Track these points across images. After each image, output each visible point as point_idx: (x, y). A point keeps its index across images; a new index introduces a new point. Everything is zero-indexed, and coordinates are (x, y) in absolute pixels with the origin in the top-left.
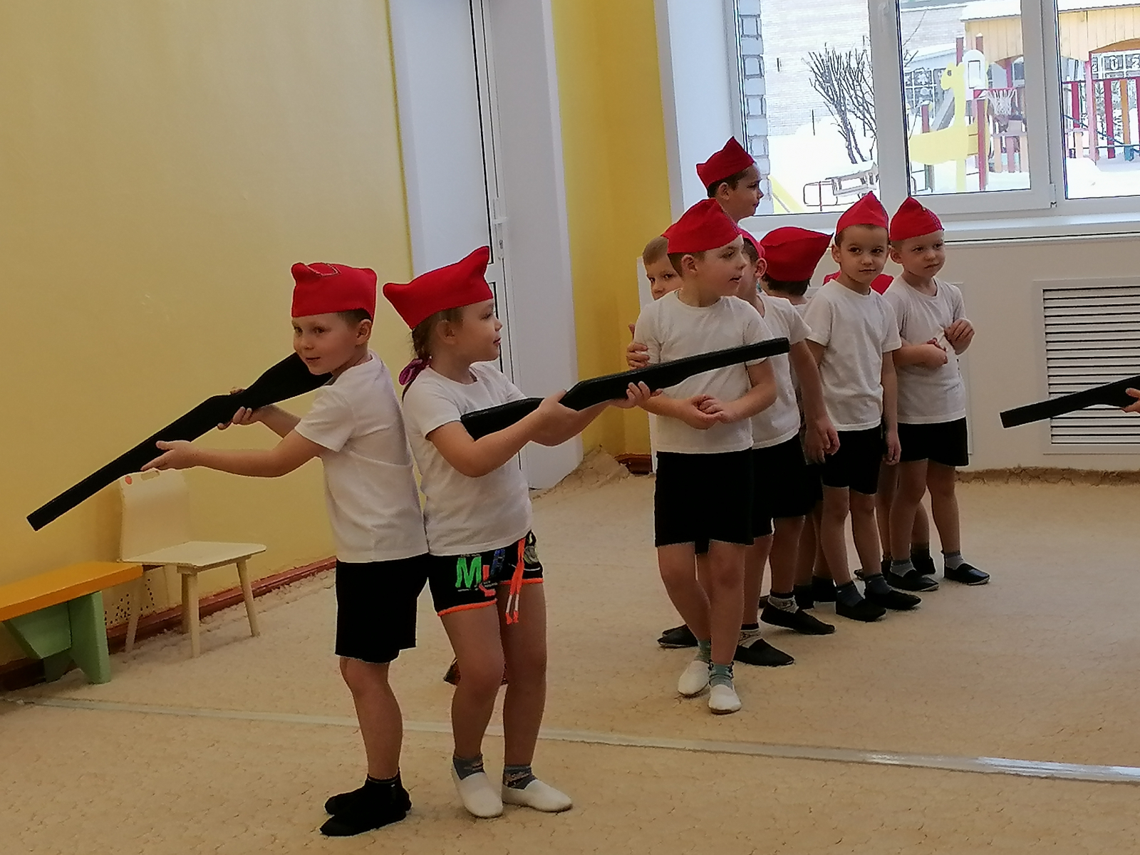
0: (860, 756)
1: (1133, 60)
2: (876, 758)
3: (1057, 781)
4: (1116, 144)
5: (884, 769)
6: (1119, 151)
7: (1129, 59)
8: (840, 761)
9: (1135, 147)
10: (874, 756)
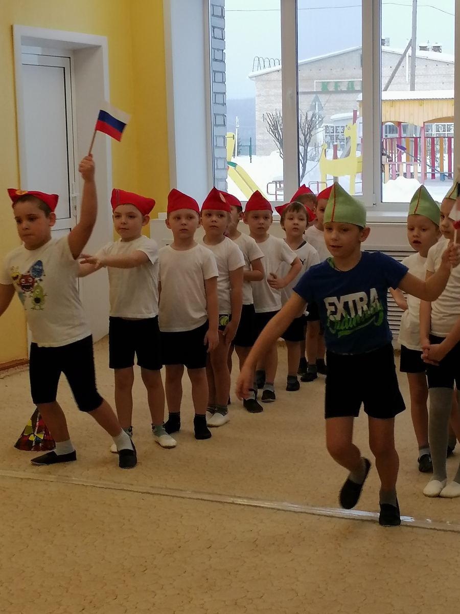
0: (231, 500)
1: (451, 128)
2: (239, 501)
3: (334, 519)
4: (436, 171)
5: (242, 507)
6: (437, 175)
7: (449, 127)
8: (219, 502)
9: (446, 174)
10: (239, 500)
